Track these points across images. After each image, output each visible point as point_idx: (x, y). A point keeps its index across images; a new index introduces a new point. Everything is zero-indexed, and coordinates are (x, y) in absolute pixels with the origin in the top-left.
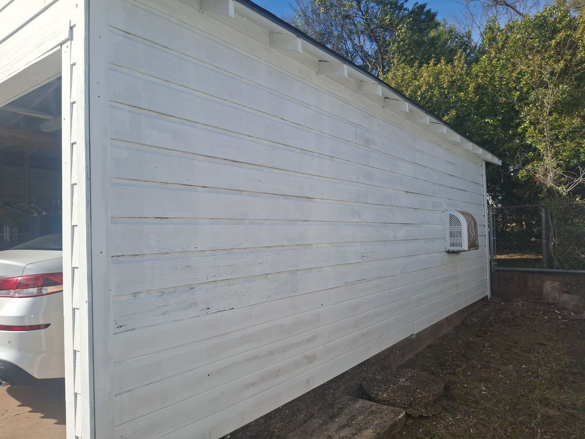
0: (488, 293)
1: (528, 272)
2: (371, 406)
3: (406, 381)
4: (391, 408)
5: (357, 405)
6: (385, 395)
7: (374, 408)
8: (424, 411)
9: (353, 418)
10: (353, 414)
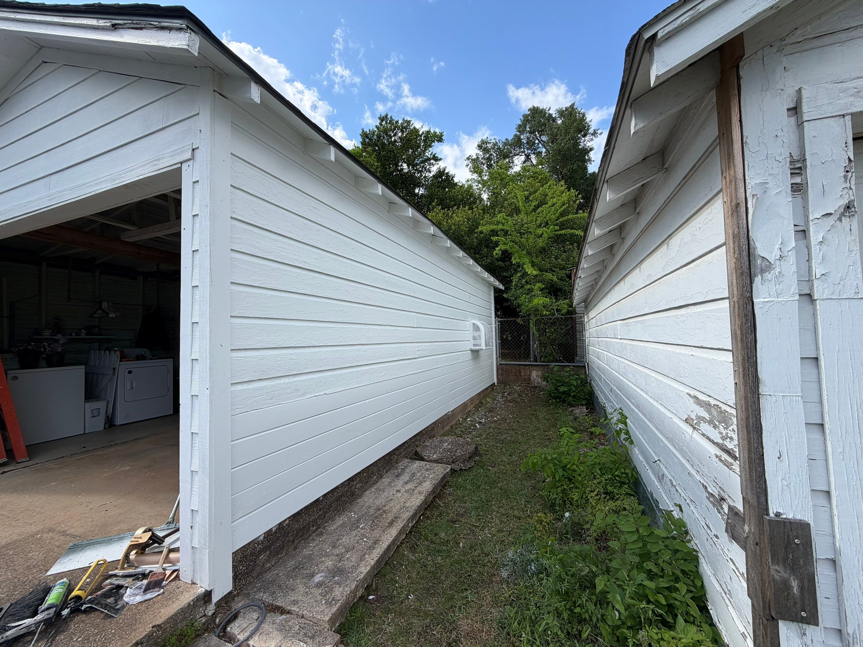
0: (495, 381)
1: (521, 365)
2: (426, 465)
3: (448, 445)
4: (441, 465)
5: (415, 466)
6: (434, 456)
7: (428, 466)
8: (462, 466)
9: (414, 475)
10: (413, 472)
